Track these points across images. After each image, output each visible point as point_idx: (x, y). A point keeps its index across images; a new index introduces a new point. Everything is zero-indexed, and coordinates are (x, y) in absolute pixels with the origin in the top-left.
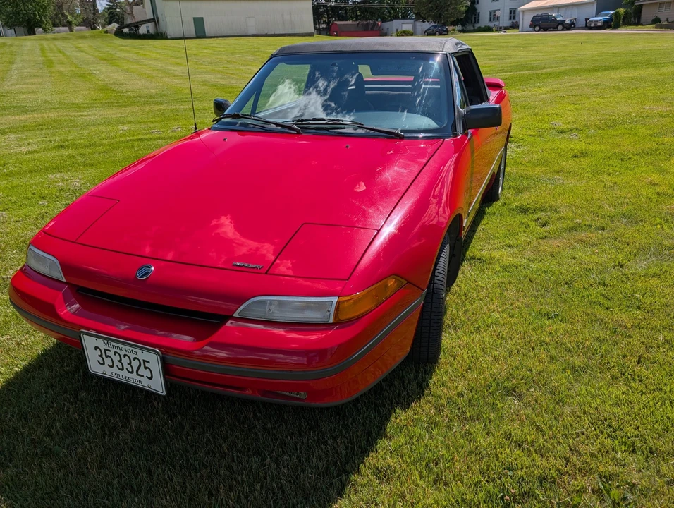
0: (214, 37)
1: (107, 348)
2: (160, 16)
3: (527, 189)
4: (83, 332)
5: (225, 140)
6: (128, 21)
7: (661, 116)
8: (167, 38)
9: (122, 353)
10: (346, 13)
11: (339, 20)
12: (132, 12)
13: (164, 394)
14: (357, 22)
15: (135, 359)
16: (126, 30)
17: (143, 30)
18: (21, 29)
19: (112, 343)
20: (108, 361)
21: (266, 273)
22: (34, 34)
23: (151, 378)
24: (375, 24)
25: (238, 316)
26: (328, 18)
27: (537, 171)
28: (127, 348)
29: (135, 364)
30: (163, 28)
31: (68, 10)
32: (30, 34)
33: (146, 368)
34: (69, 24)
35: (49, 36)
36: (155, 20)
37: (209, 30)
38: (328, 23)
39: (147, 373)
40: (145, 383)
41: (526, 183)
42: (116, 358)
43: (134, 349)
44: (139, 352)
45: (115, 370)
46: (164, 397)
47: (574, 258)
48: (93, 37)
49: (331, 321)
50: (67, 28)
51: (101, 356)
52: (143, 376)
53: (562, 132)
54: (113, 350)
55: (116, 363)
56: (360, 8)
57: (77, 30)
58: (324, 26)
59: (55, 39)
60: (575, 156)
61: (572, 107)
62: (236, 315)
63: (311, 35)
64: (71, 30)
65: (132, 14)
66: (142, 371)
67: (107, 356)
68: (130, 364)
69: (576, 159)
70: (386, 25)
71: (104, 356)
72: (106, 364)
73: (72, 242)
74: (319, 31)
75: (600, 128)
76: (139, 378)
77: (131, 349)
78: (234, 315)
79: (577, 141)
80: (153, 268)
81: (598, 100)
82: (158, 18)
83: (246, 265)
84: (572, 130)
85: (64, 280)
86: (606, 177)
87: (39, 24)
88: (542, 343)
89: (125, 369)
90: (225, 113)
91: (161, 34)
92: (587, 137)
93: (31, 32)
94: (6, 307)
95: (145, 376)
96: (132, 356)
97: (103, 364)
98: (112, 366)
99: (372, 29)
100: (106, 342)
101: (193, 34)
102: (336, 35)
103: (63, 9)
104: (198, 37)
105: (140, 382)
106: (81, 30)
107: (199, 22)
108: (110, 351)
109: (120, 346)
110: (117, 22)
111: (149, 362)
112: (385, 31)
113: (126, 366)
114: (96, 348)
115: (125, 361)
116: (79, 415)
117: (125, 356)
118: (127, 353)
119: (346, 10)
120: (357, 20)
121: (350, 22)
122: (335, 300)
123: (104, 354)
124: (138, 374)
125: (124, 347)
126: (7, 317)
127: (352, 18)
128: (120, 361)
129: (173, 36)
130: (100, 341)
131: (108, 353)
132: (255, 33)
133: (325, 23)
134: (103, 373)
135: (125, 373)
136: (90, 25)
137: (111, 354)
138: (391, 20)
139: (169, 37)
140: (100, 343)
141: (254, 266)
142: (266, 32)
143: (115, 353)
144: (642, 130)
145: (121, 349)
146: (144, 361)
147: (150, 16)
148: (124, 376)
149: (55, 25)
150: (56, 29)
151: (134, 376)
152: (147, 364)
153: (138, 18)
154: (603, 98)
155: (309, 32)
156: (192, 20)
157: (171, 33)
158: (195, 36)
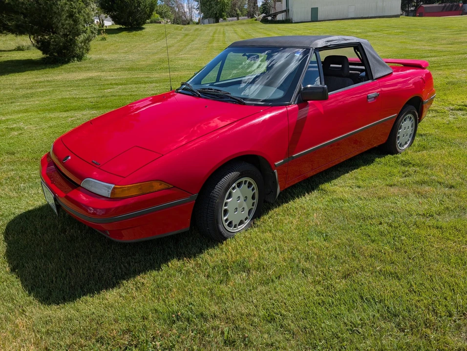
0: (323, 21)
2: (290, 7)
6: (272, 12)
8: (292, 23)
11: (425, 4)
12: (275, 6)
14: (443, 5)
16: (270, 18)
18: (212, 20)
22: (218, 22)
30: (290, 16)
31: (239, 7)
32: (216, 22)
34: (237, 16)
35: (227, 23)
36: (287, 11)
37: (320, 17)
38: (416, 7)
48: (252, 23)
50: (236, 18)
57: (242, 19)
63: (397, 16)
64: (238, 19)
65: (275, 8)
74: (408, 14)
82: (288, 10)
87: (222, 16)
91: (289, 20)
93: (217, 21)
99: (456, 10)
101: (309, 19)
102: (419, 16)
103: (235, 7)
104: (312, 21)
106: (244, 19)
107: (315, 11)
110: (265, 13)
121: (436, 5)
129: (296, 21)
136: (251, 16)
139: (293, 22)
142: (362, 16)
147: (284, 8)
153: (278, 10)
155: (397, 14)
156: (311, 9)
157: (295, 19)
158: (310, 20)
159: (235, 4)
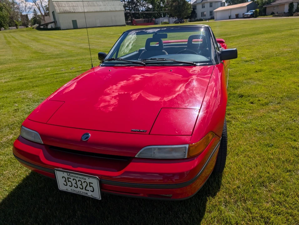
0: (82, 28)
1: (69, 177)
2: (57, 20)
3: (239, 87)
4: (56, 169)
5: (110, 70)
6: (43, 23)
7: (289, 53)
9: (77, 179)
10: (139, 16)
11: (136, 19)
12: (44, 19)
13: (100, 199)
14: (144, 19)
15: (84, 182)
16: (42, 27)
17: (49, 26)
19: (72, 175)
20: (69, 184)
21: (149, 134)
23: (93, 191)
24: (152, 20)
25: (137, 157)
26: (131, 18)
27: (240, 79)
28: (80, 176)
29: (84, 185)
30: (58, 26)
31: (16, 20)
33: (90, 186)
34: (16, 26)
35: (8, 31)
36: (55, 22)
37: (79, 25)
38: (131, 20)
39: (91, 189)
40: (90, 194)
41: (237, 84)
42: (74, 182)
43: (84, 177)
44: (87, 178)
45: (73, 188)
46: (100, 201)
47: (271, 117)
48: (27, 30)
49: (186, 157)
50: (15, 27)
51: (65, 181)
52: (88, 191)
53: (247, 61)
54: (72, 178)
55: (74, 184)
56: (145, 13)
57: (20, 28)
58: (130, 21)
59: (10, 32)
60: (256, 72)
61: (248, 51)
62: (136, 156)
63: (124, 25)
64: (17, 28)
66: (88, 188)
67: (69, 181)
68: (81, 185)
69: (257, 73)
70: (157, 20)
71: (67, 181)
72: (68, 185)
73: (45, 123)
74: (128, 24)
75: (263, 59)
76: (86, 192)
77: (82, 177)
78: (135, 157)
79: (254, 65)
80: (90, 135)
81: (258, 47)
82: (56, 21)
83: (138, 130)
84: (251, 60)
85: (42, 143)
86: (273, 80)
87: (3, 26)
88: (270, 159)
89: (79, 187)
90: (106, 58)
91: (58, 28)
92: (259, 63)
94: (4, 157)
95: (90, 191)
96: (83, 181)
97: (67, 185)
98: (72, 186)
99: (151, 22)
100: (69, 174)
102: (135, 25)
103: (13, 19)
105: (87, 193)
106: (21, 28)
107: (74, 22)
108: (70, 178)
109: (77, 176)
110: (37, 24)
111: (92, 183)
112: (156, 22)
113: (79, 186)
114: (63, 177)
115: (79, 183)
116: (50, 210)
117: (79, 181)
118: (80, 179)
119: (139, 14)
120: (144, 18)
121: (140, 19)
122: (187, 146)
123: (67, 180)
124: (86, 190)
125: (79, 176)
126: (6, 161)
127: (142, 18)
128: (76, 183)
129: (63, 29)
130: (65, 174)
131: (69, 180)
132: (99, 26)
133: (130, 20)
134: (67, 190)
135: (78, 189)
136: (25, 26)
137: (71, 180)
138: (159, 18)
139: (61, 29)
140: (65, 175)
141: (143, 131)
142: (104, 25)
143: (73, 179)
144: (282, 59)
145: (77, 177)
146: (90, 183)
147: (53, 20)
148: (78, 191)
149: (10, 26)
150: (10, 28)
151: (84, 191)
152: (91, 185)
153: (47, 21)
154: (261, 46)
155: (124, 24)
156: (72, 21)
157: (62, 27)
158: (73, 28)
159: (12, 17)
